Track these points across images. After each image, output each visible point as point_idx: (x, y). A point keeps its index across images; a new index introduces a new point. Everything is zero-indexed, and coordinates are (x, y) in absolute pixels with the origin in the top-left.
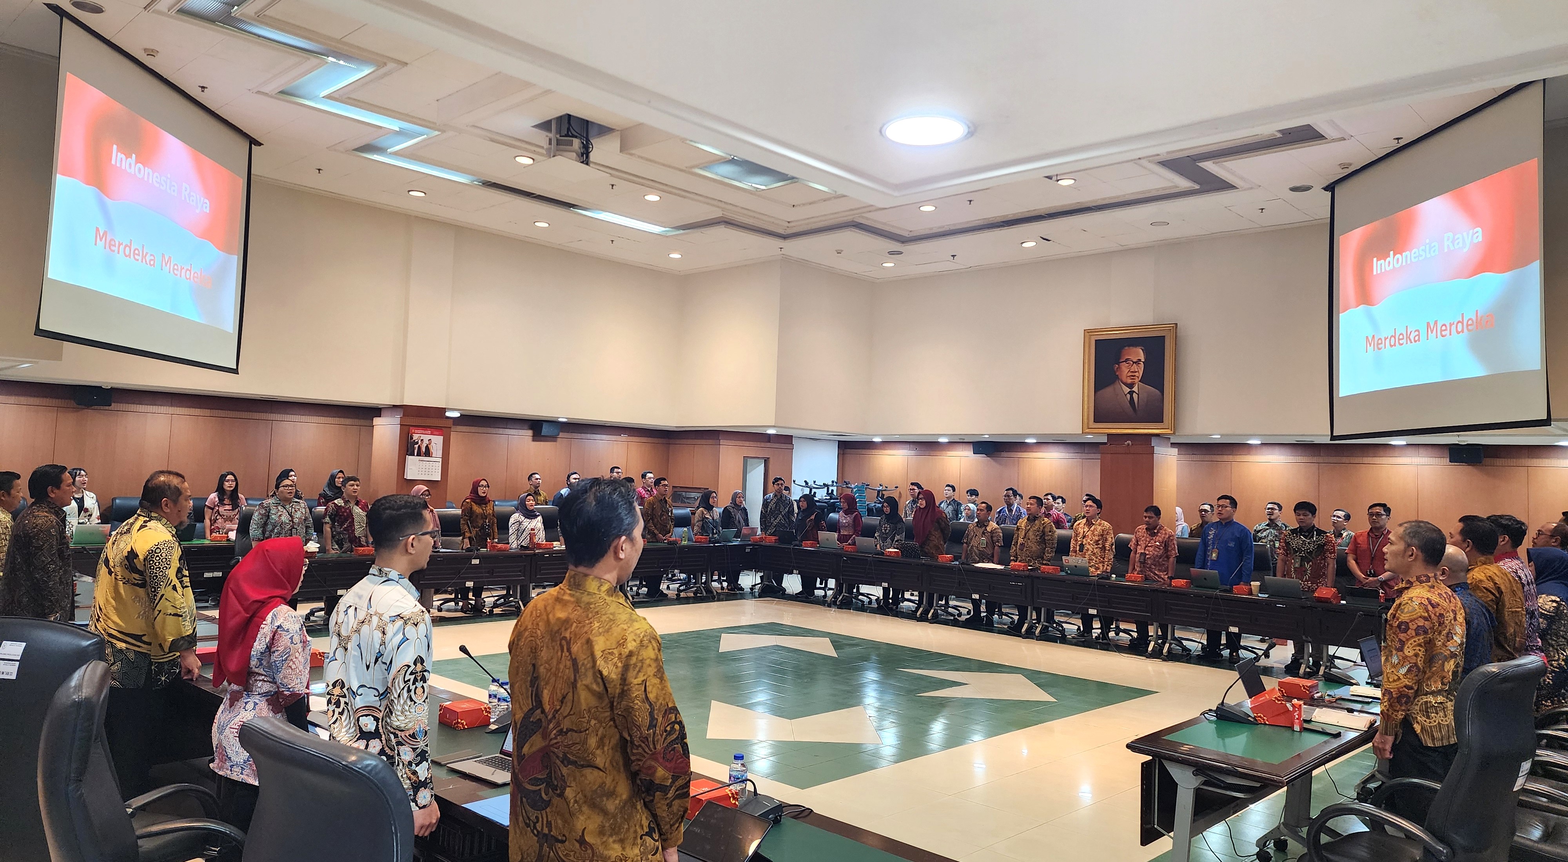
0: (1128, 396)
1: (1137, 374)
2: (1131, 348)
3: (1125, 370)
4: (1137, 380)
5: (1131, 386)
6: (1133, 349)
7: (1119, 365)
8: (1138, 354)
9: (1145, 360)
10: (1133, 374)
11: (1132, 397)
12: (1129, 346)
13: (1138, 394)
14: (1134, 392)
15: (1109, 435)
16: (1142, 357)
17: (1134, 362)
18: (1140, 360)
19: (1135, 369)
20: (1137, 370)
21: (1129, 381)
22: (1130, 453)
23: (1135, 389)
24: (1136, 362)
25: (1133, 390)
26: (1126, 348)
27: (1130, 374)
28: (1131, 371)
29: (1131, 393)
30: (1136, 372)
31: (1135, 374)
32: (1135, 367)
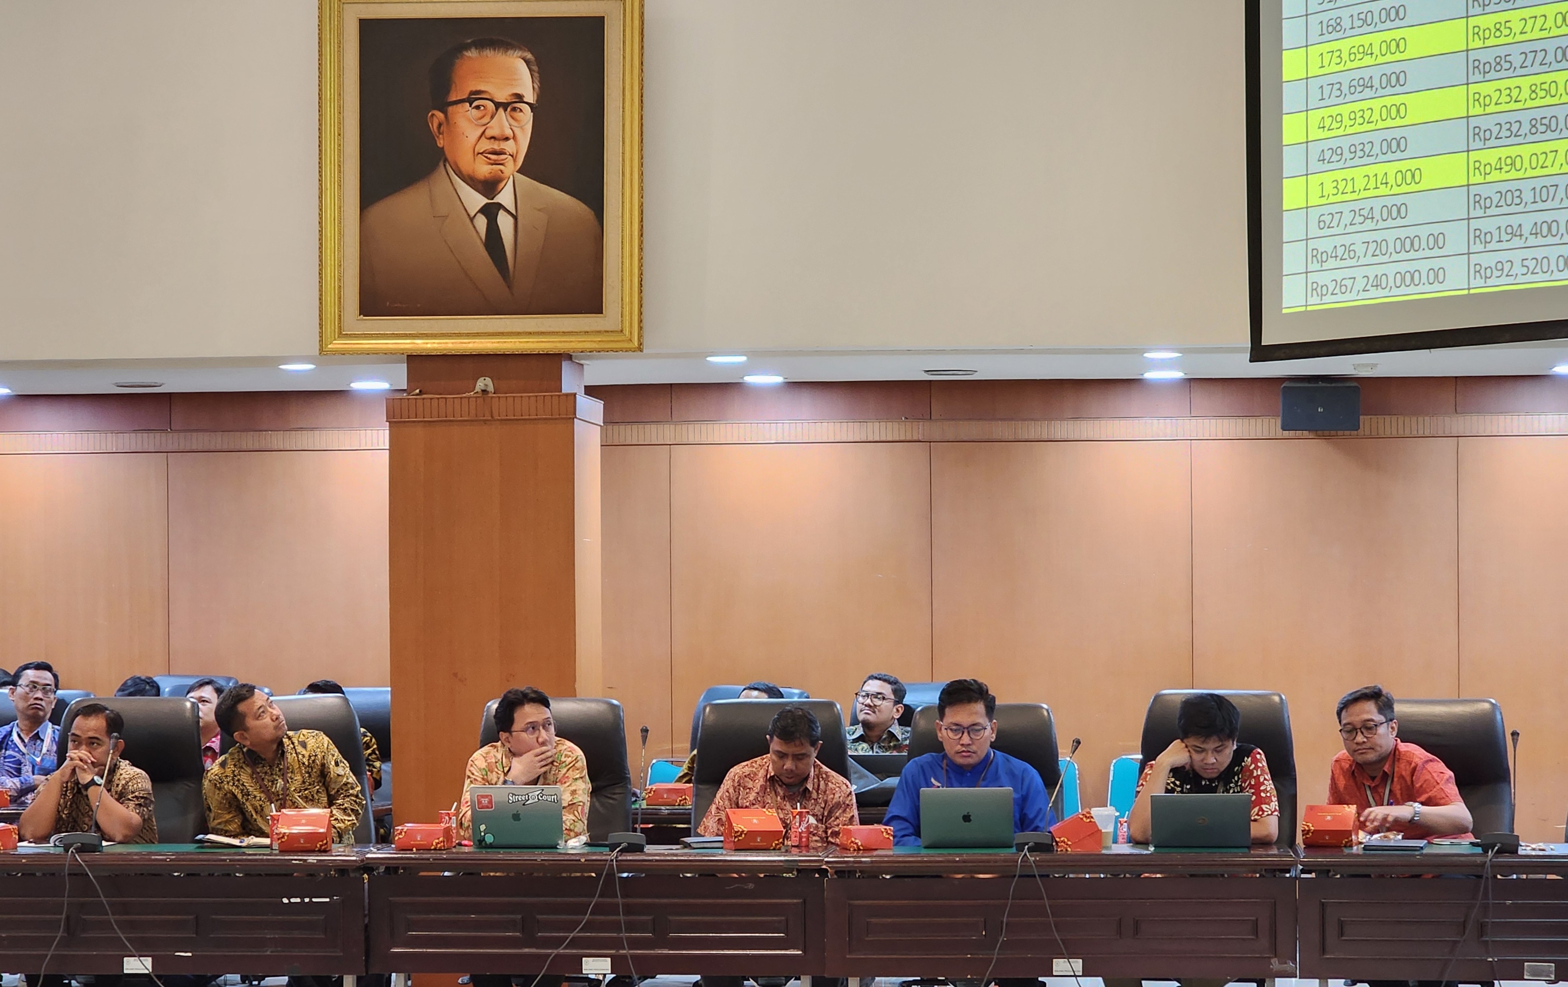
0: (482, 222)
1: (509, 146)
2: (489, 53)
3: (466, 131)
4: (510, 168)
5: (489, 187)
6: (494, 57)
7: (445, 113)
8: (511, 77)
9: (539, 98)
10: (496, 146)
11: (493, 229)
12: (481, 45)
13: (515, 218)
14: (500, 206)
15: (415, 361)
16: (527, 87)
17: (498, 105)
18: (519, 98)
19: (502, 127)
20: (508, 133)
21: (483, 170)
22: (493, 419)
23: (505, 197)
24: (505, 106)
25: (499, 199)
26: (472, 53)
27: (485, 145)
28: (489, 133)
29: (491, 211)
30: (507, 139)
31: (505, 146)
32: (502, 123)
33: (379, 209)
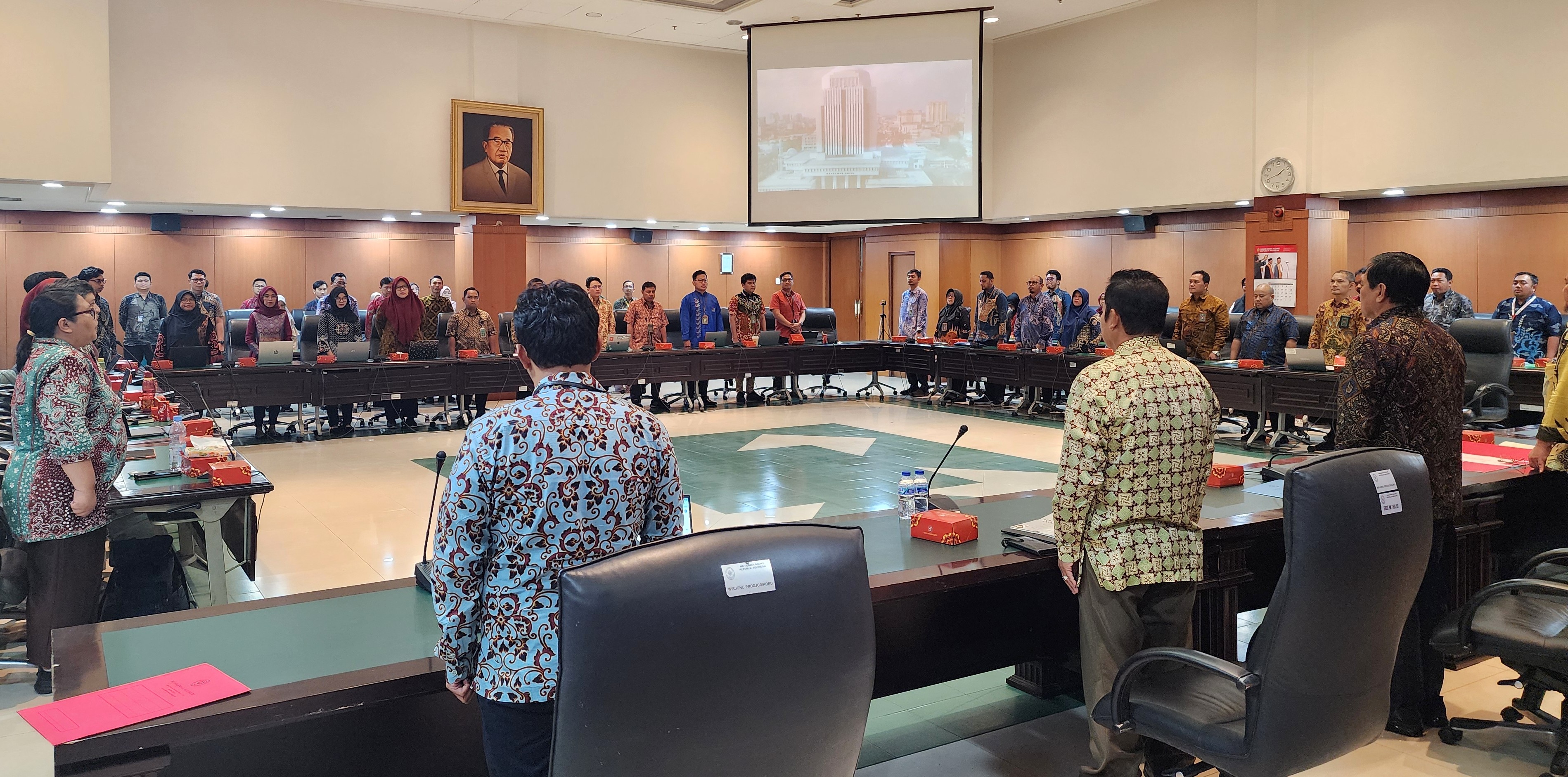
0: (498, 175)
1: (506, 154)
2: (500, 126)
3: (494, 149)
4: (506, 160)
5: (500, 165)
6: (502, 128)
7: (488, 142)
8: (507, 133)
9: (514, 140)
10: (502, 153)
11: (501, 176)
12: (498, 124)
13: (507, 175)
14: (503, 171)
16: (511, 137)
17: (503, 142)
18: (509, 140)
20: (506, 150)
21: (499, 160)
22: (503, 233)
23: (505, 169)
24: (505, 142)
25: (503, 169)
26: (495, 126)
27: (499, 153)
28: (500, 150)
29: (501, 172)
31: (504, 153)
32: (503, 147)
33: (467, 169)
